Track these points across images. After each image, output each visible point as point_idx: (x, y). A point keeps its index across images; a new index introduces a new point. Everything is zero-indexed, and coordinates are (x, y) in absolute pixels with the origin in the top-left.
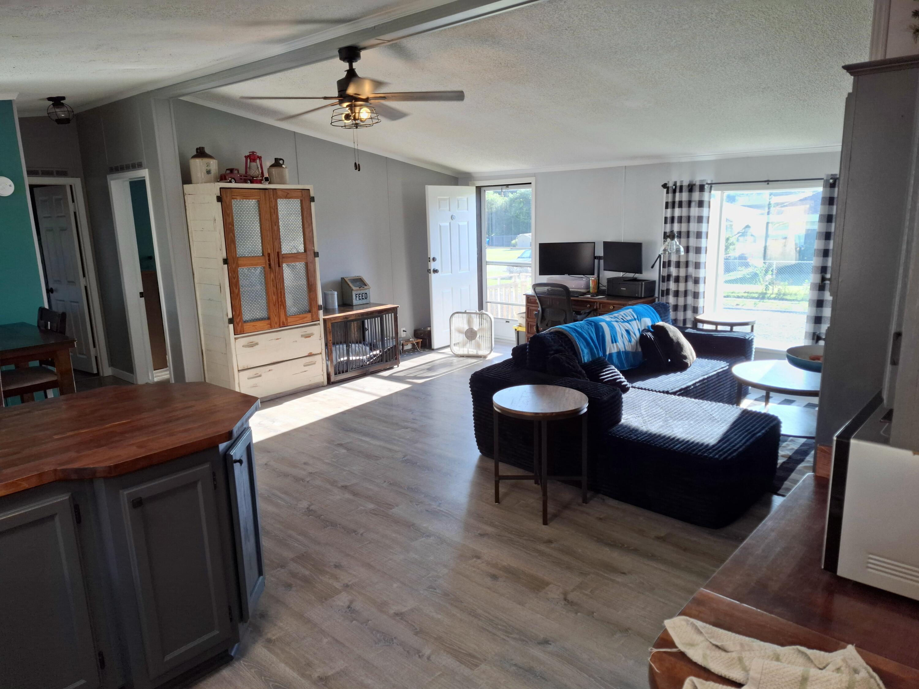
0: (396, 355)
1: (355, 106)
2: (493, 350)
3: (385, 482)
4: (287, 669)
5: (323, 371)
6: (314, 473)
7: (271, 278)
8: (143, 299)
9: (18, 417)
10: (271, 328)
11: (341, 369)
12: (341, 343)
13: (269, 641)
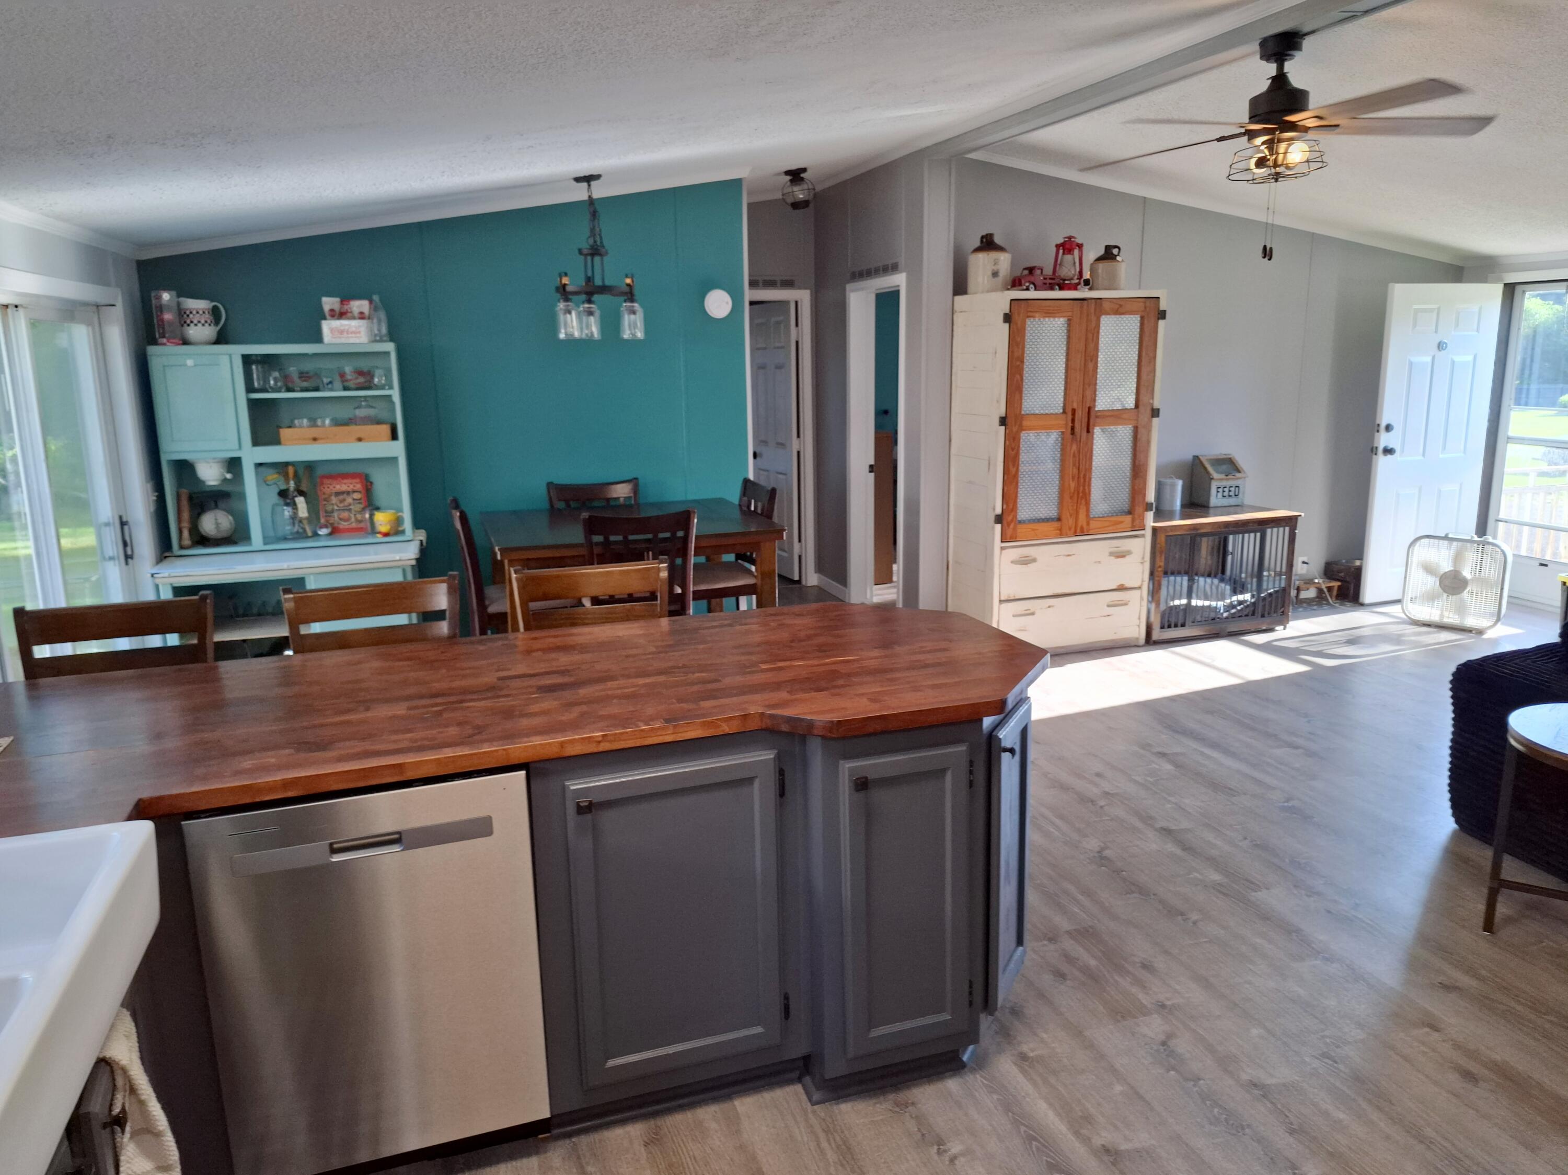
0: (1283, 606)
1: (1280, 141)
2: (1503, 620)
3: (1245, 838)
4: (1051, 1115)
5: (1139, 619)
6: (1113, 794)
7: (1072, 451)
8: (872, 474)
9: (717, 630)
10: (1061, 535)
11: (1173, 621)
12: (1179, 573)
13: (1023, 1057)
